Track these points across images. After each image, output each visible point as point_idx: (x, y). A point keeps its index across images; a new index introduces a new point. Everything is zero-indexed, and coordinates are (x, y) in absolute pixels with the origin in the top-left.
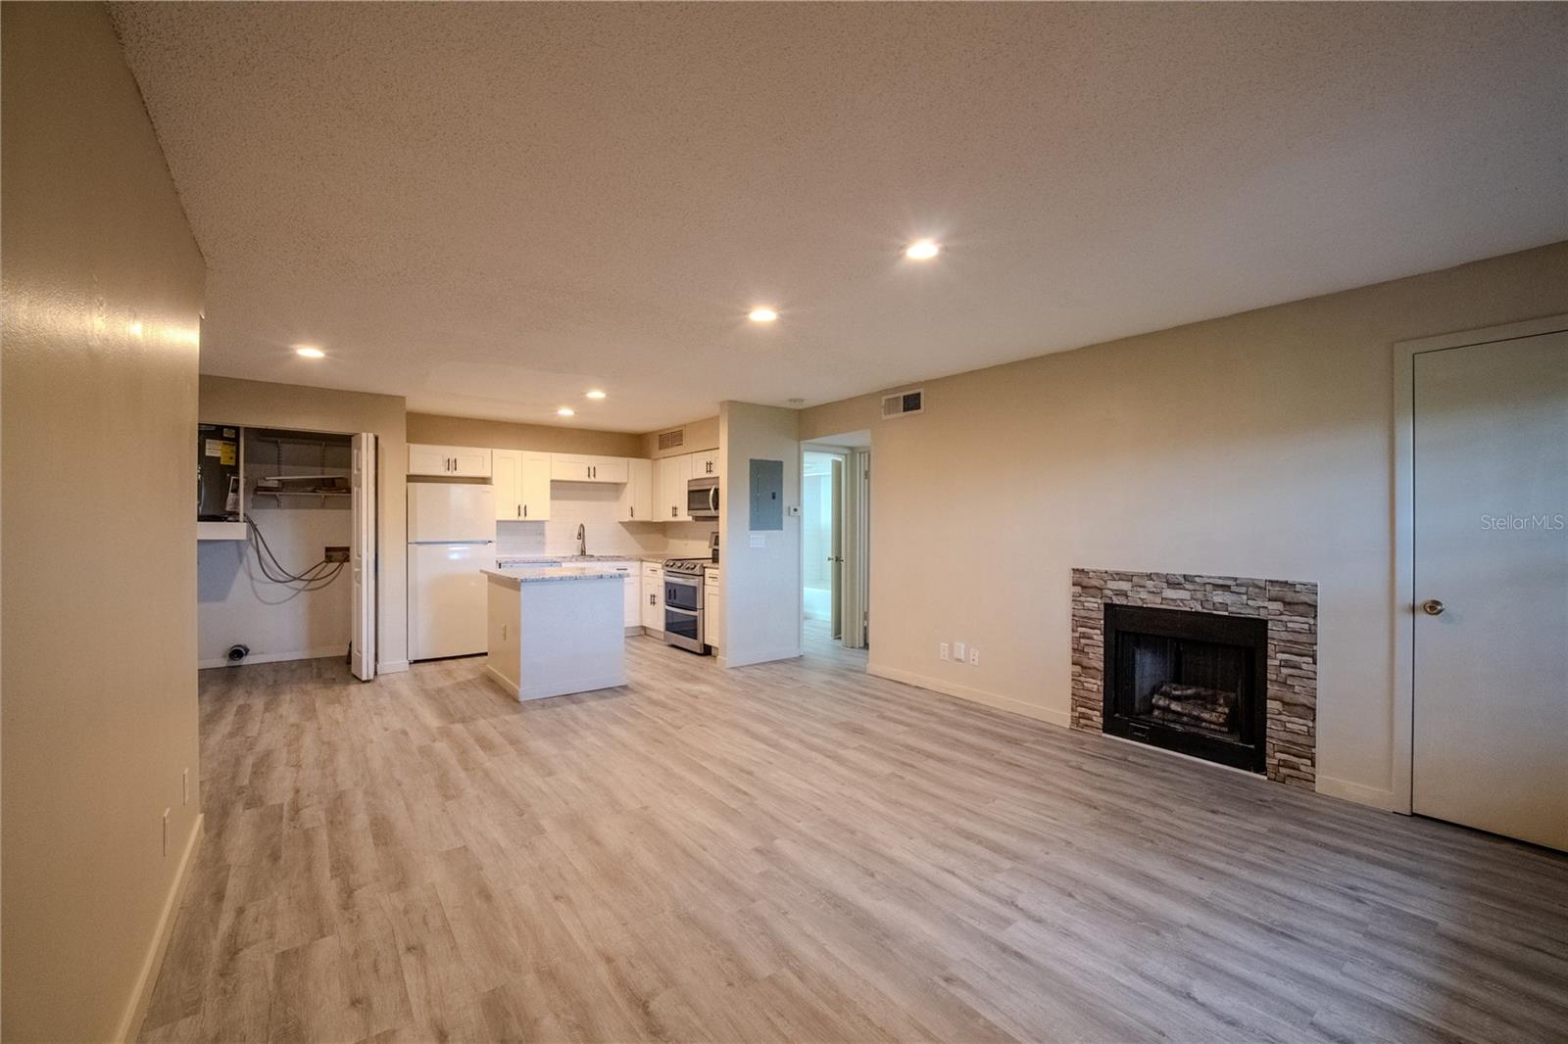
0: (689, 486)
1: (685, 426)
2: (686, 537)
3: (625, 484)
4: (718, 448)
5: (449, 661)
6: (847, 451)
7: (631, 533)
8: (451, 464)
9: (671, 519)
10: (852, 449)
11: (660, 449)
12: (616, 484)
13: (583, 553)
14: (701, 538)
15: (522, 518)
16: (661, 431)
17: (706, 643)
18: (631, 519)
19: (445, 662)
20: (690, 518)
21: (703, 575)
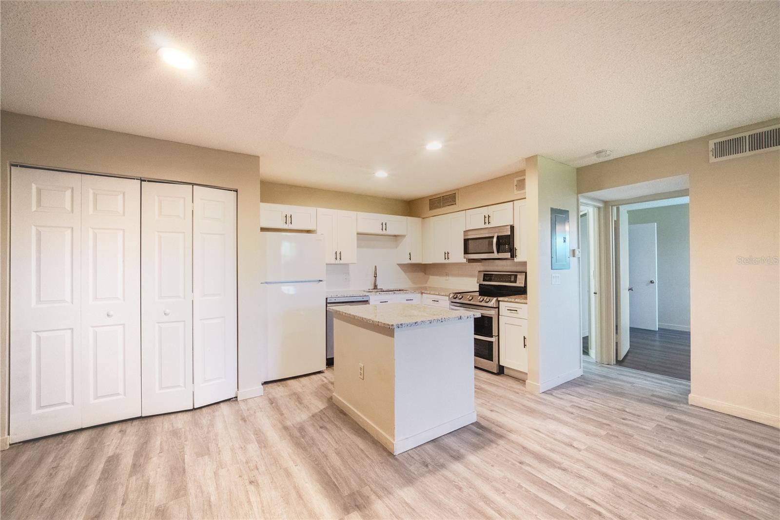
0: (464, 236)
1: (458, 189)
2: (447, 275)
3: (404, 236)
4: (525, 198)
5: (292, 381)
6: (601, 205)
7: (405, 271)
8: (288, 219)
9: (443, 261)
10: (606, 203)
11: (431, 209)
12: (395, 236)
13: (375, 287)
14: (472, 276)
15: (338, 261)
16: (431, 196)
17: (501, 364)
18: (410, 262)
19: (289, 382)
20: (465, 261)
21: (498, 308)
